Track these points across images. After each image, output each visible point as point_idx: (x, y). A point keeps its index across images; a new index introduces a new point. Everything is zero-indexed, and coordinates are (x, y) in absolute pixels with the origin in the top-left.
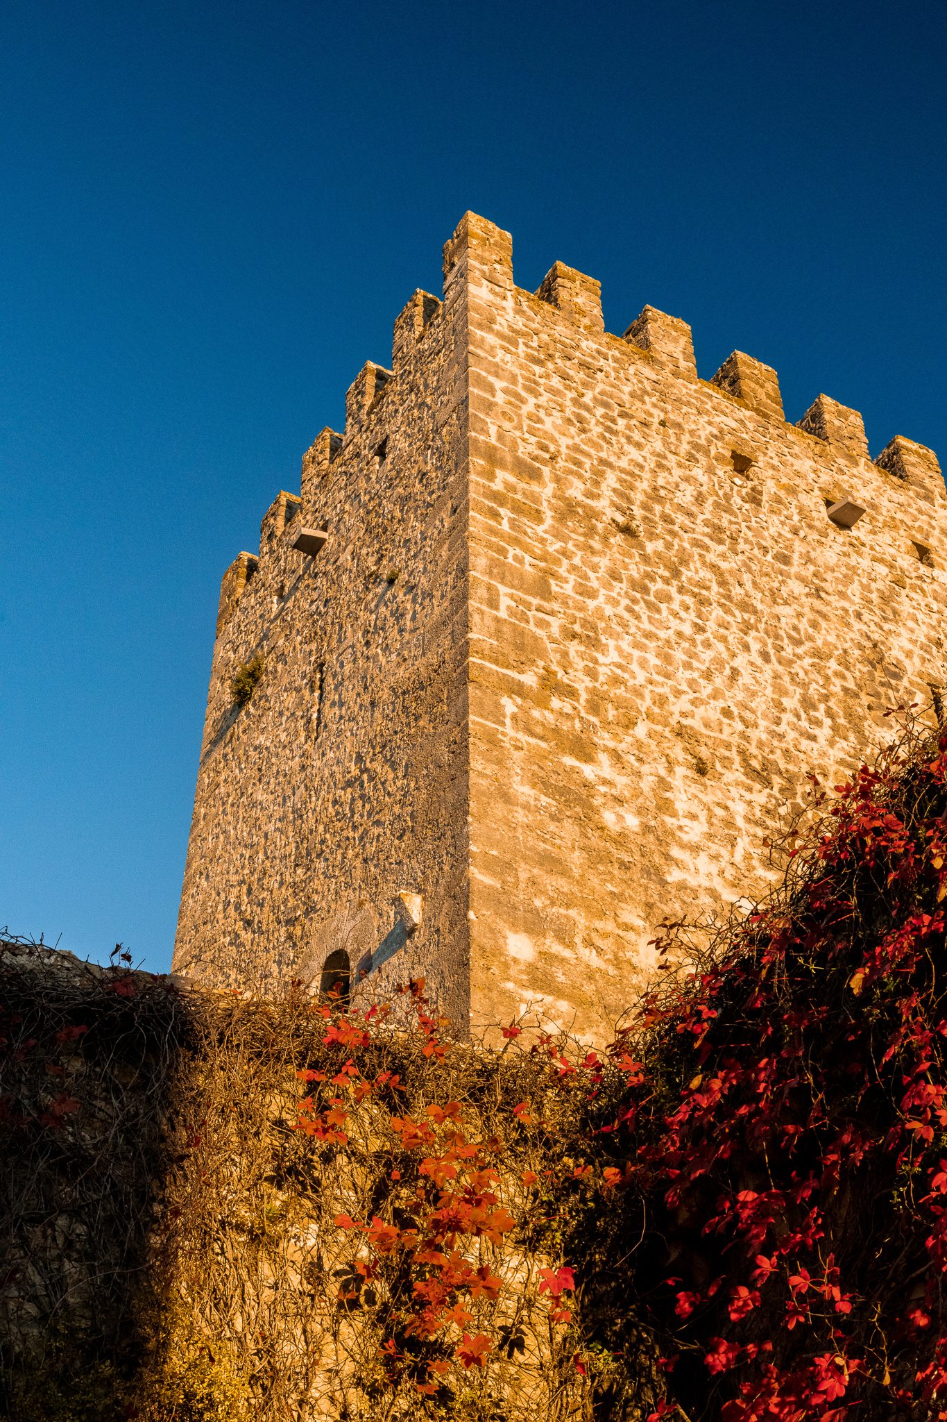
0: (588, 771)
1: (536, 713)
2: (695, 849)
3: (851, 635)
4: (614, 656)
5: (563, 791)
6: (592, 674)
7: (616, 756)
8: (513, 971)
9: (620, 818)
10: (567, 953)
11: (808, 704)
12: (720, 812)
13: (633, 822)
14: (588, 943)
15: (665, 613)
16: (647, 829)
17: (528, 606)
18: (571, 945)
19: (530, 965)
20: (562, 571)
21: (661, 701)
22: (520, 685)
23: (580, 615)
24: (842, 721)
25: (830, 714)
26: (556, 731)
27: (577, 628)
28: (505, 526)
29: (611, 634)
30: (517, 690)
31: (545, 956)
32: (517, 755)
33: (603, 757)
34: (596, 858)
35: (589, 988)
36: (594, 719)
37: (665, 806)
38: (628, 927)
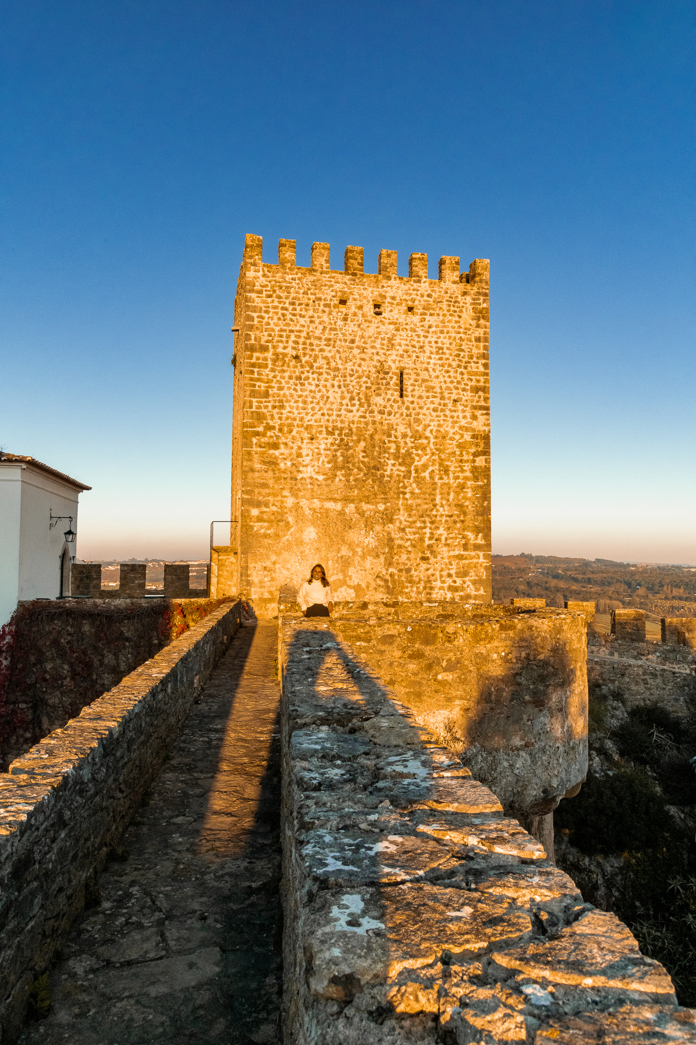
0: (277, 453)
1: (262, 440)
2: (306, 466)
3: (373, 363)
4: (288, 409)
5: (269, 462)
6: (280, 418)
7: (286, 444)
8: (253, 520)
9: (285, 464)
10: (267, 510)
11: (352, 399)
12: (316, 450)
13: (289, 464)
14: (273, 505)
15: (306, 384)
16: (293, 465)
17: (261, 402)
18: (269, 507)
19: (258, 516)
20: (273, 384)
21: (302, 419)
22: (258, 432)
23: (277, 399)
24: (363, 401)
25: (359, 400)
26: (268, 443)
27: (277, 404)
28: (256, 375)
29: (288, 401)
30: (257, 434)
31: (262, 513)
32: (256, 456)
33: (282, 446)
34: (277, 479)
35: (273, 517)
36: (280, 434)
37: (299, 455)
38: (285, 497)
